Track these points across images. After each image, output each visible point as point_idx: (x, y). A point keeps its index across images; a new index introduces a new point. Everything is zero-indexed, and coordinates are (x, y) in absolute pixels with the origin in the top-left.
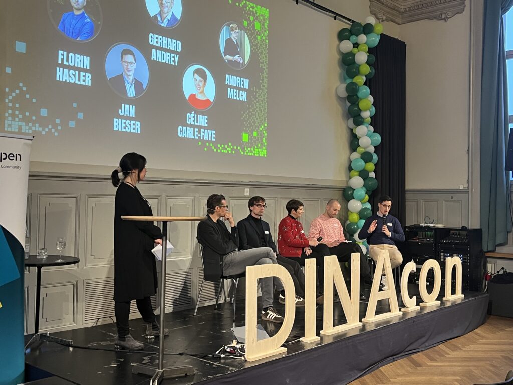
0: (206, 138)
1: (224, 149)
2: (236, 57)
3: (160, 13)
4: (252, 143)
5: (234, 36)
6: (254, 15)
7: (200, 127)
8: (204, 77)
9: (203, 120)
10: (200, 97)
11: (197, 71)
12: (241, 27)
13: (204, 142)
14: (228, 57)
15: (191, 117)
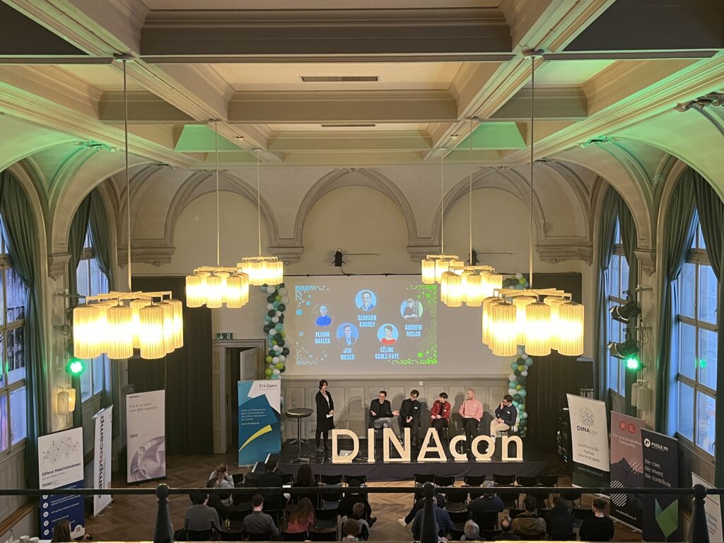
0: (393, 358)
1: (405, 362)
2: (413, 315)
3: (364, 306)
4: (425, 358)
5: (410, 305)
6: (425, 290)
7: (388, 353)
8: (391, 329)
9: (391, 350)
10: (388, 339)
11: (386, 327)
12: (415, 299)
13: (391, 360)
14: (407, 316)
15: (383, 349)
